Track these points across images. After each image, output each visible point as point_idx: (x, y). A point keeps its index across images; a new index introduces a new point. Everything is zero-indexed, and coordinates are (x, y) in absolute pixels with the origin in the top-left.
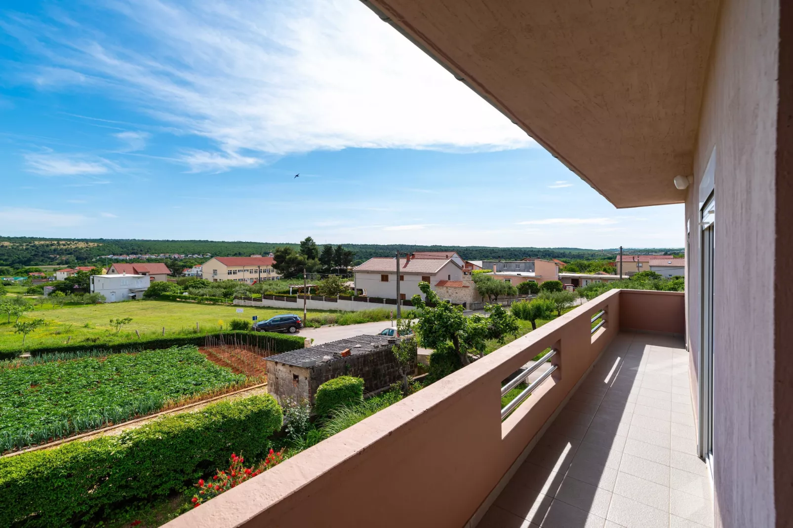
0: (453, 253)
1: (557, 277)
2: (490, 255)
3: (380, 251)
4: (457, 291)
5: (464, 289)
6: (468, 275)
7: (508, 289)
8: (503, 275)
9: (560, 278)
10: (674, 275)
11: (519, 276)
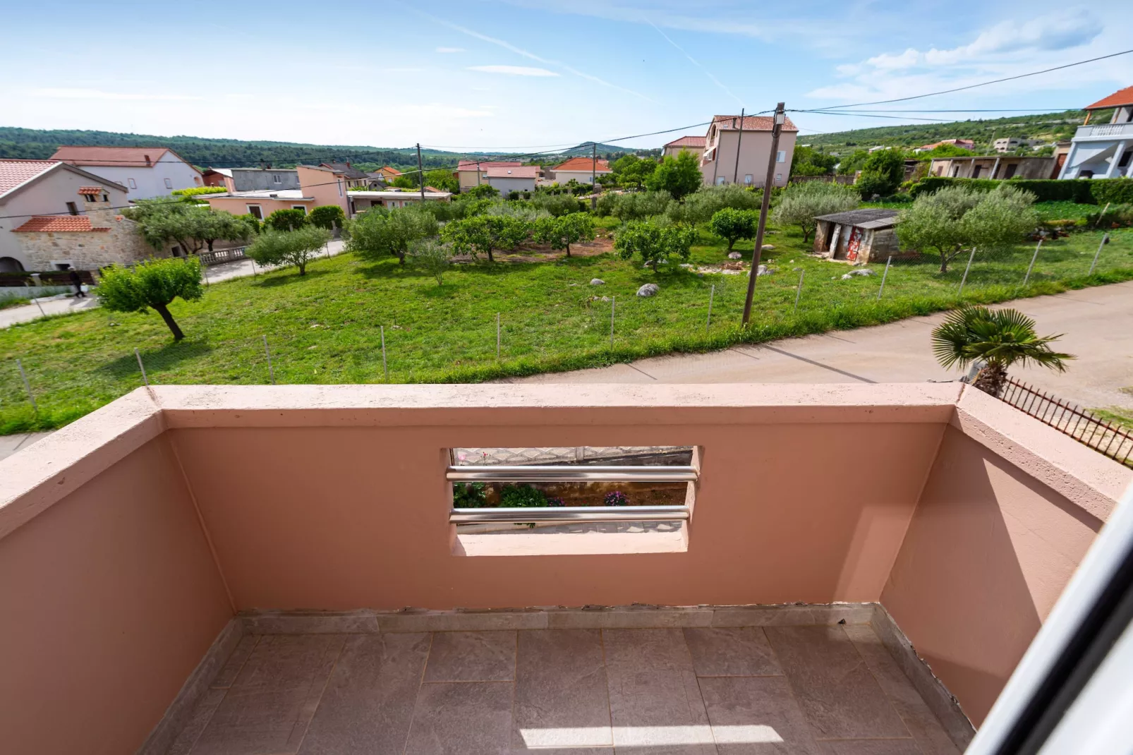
0: (162, 151)
1: (343, 198)
2: (296, 158)
3: (34, 144)
4: (81, 240)
5: (96, 235)
6: (99, 204)
7: (222, 229)
8: (243, 199)
9: (352, 200)
10: (515, 190)
11: (273, 198)
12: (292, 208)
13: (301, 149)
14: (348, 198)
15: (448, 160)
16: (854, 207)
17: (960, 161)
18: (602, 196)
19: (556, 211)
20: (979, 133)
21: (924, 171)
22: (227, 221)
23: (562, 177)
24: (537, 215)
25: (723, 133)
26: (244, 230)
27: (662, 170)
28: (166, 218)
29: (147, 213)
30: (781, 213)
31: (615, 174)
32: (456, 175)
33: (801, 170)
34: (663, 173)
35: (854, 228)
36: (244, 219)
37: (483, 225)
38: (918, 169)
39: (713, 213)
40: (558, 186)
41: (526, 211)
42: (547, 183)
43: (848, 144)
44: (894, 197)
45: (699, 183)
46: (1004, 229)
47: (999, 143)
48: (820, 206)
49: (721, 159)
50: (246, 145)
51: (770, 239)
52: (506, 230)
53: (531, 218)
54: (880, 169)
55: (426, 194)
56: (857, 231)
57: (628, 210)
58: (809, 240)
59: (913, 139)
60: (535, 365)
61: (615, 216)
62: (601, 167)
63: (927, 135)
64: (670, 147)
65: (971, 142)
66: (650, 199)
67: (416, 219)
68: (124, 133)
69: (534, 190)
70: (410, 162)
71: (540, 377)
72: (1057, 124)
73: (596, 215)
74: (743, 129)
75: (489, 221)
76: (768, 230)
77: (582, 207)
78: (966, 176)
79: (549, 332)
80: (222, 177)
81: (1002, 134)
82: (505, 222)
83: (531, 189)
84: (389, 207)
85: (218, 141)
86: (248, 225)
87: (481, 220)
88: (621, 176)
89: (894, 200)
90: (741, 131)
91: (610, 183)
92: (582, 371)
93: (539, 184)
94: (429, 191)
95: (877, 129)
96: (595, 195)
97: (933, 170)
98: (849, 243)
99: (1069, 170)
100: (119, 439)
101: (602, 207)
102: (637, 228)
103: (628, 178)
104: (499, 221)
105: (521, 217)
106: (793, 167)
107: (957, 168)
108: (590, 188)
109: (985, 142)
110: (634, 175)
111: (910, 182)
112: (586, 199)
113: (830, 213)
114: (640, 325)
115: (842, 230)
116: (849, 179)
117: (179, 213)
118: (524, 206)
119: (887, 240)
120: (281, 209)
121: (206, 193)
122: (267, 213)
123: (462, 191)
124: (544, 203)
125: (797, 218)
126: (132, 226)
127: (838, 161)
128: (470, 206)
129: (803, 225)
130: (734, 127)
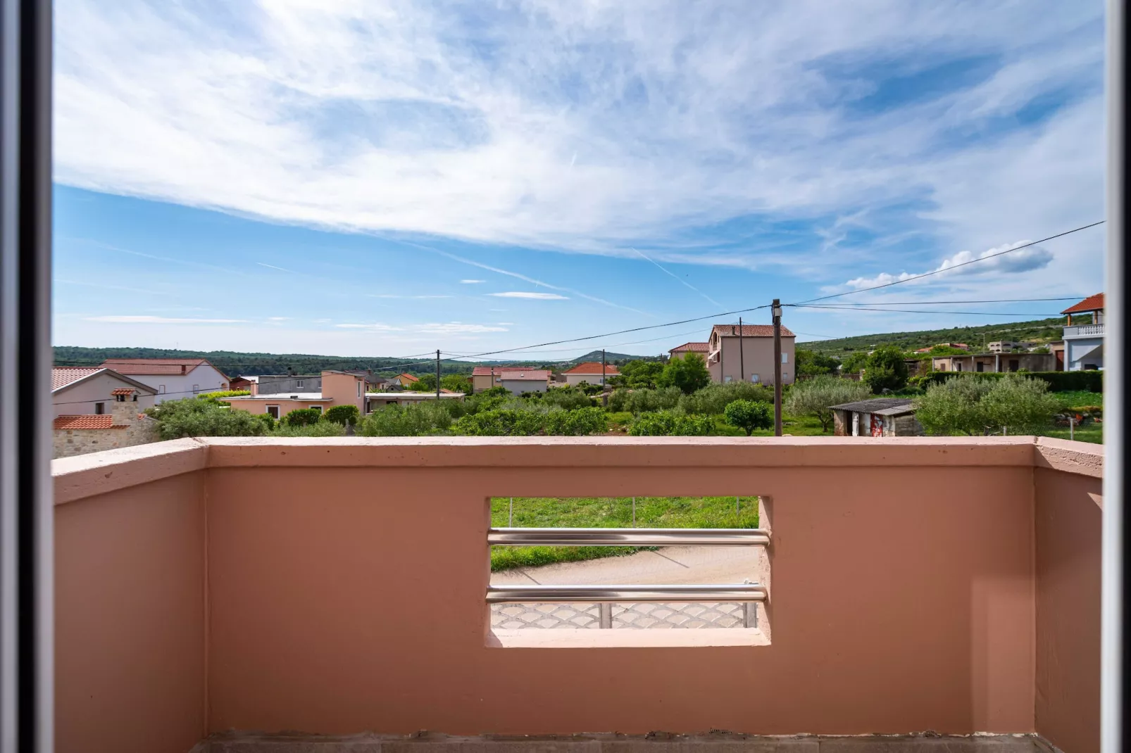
0: (198, 362)
1: (360, 397)
5: (113, 432)
6: (128, 402)
7: (237, 426)
8: (264, 400)
9: (368, 401)
10: (527, 391)
11: (293, 400)
12: (310, 408)
13: (327, 360)
14: (365, 399)
15: (463, 368)
16: (866, 397)
17: (960, 359)
18: (614, 393)
19: (567, 406)
20: (970, 338)
21: (926, 368)
22: (244, 419)
23: (573, 380)
24: (549, 410)
25: (724, 339)
26: (258, 427)
27: (670, 370)
28: (186, 416)
29: (169, 412)
30: (794, 404)
31: (624, 376)
32: (471, 380)
33: (805, 370)
34: (671, 373)
35: (873, 416)
36: (261, 417)
37: (496, 418)
38: (921, 366)
39: (725, 405)
40: (569, 387)
41: (539, 406)
42: (557, 385)
43: (846, 349)
44: (905, 390)
45: (707, 381)
46: (1029, 411)
47: (992, 346)
48: (832, 397)
49: (725, 360)
50: (277, 358)
51: (788, 429)
52: (518, 423)
53: (543, 413)
54: (883, 365)
55: (441, 395)
56: (876, 418)
57: (641, 405)
58: (828, 429)
59: (908, 343)
60: (550, 554)
61: (628, 411)
62: (610, 371)
63: (919, 341)
64: (675, 352)
65: (964, 345)
66: (660, 395)
67: (431, 414)
68: (168, 349)
69: (545, 391)
70: (428, 370)
71: (556, 566)
72: (1042, 329)
73: (608, 411)
74: (743, 335)
75: (502, 415)
76: (784, 421)
77: (594, 403)
78: (972, 369)
79: (564, 520)
80: (248, 384)
81: (994, 338)
82: (518, 415)
83: (543, 390)
84: (404, 405)
85: (252, 355)
86: (263, 423)
87: (494, 413)
88: (631, 378)
89: (906, 393)
90: (741, 337)
91: (619, 384)
92: (603, 560)
93: (550, 386)
94: (443, 393)
95: (870, 336)
96: (606, 394)
97: (936, 367)
98: (871, 430)
99: (1071, 364)
100: (167, 457)
101: (614, 402)
102: (651, 418)
103: (637, 379)
104: (512, 414)
105: (533, 411)
106: (796, 368)
107: (960, 365)
108: (600, 389)
109: (979, 345)
110: (643, 376)
111: (916, 377)
112: (598, 397)
113: (844, 402)
114: (664, 512)
115: (860, 418)
116: (855, 376)
117: (201, 411)
118: (536, 403)
119: (910, 426)
120: (299, 408)
121: (230, 396)
122: (283, 413)
123: (476, 392)
124: (557, 400)
125: (811, 408)
126: (151, 424)
127: (840, 364)
128: (483, 403)
129: (819, 416)
130: (734, 333)
